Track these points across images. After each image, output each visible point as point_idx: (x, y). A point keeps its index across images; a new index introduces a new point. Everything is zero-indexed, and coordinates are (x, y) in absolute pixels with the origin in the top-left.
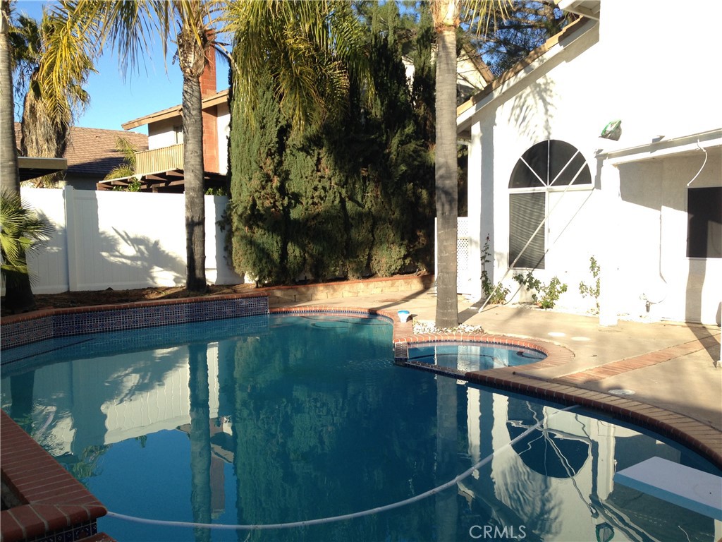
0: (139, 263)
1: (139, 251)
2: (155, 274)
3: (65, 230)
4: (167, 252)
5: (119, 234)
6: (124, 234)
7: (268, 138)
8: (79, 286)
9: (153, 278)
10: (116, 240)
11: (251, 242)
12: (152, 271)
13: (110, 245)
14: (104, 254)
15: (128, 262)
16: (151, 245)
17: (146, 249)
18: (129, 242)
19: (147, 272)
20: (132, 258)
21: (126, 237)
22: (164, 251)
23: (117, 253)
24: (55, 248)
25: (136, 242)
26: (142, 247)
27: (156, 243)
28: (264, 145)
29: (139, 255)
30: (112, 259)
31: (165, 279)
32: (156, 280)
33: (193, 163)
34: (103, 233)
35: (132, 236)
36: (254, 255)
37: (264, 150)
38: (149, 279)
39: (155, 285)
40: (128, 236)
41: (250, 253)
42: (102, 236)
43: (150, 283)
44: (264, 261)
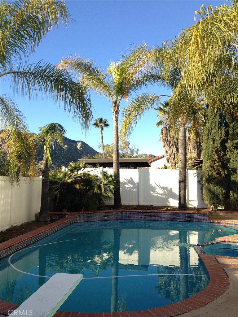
0: (164, 196)
1: (164, 192)
2: (169, 201)
3: (138, 183)
4: (175, 193)
5: (157, 185)
6: (159, 185)
7: (216, 145)
8: (142, 203)
9: (169, 203)
10: (155, 187)
11: (209, 190)
12: (169, 200)
13: (153, 189)
14: (151, 192)
15: (160, 196)
16: (169, 190)
17: (167, 191)
18: (160, 188)
19: (167, 200)
20: (162, 194)
21: (159, 186)
22: (174, 192)
23: (156, 192)
24: (135, 189)
25: (163, 188)
26: (165, 190)
27: (171, 189)
28: (214, 148)
29: (164, 193)
30: (154, 194)
31: (174, 203)
32: (170, 203)
33: (181, 157)
34: (151, 185)
35: (161, 186)
36: (210, 196)
37: (214, 150)
38: (168, 203)
39: (170, 205)
40: (160, 186)
41: (209, 195)
42: (151, 186)
43: (168, 204)
44: (215, 199)
